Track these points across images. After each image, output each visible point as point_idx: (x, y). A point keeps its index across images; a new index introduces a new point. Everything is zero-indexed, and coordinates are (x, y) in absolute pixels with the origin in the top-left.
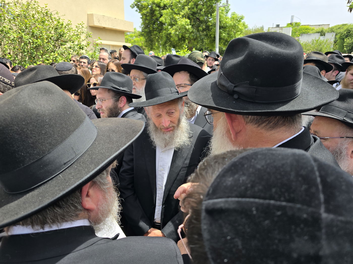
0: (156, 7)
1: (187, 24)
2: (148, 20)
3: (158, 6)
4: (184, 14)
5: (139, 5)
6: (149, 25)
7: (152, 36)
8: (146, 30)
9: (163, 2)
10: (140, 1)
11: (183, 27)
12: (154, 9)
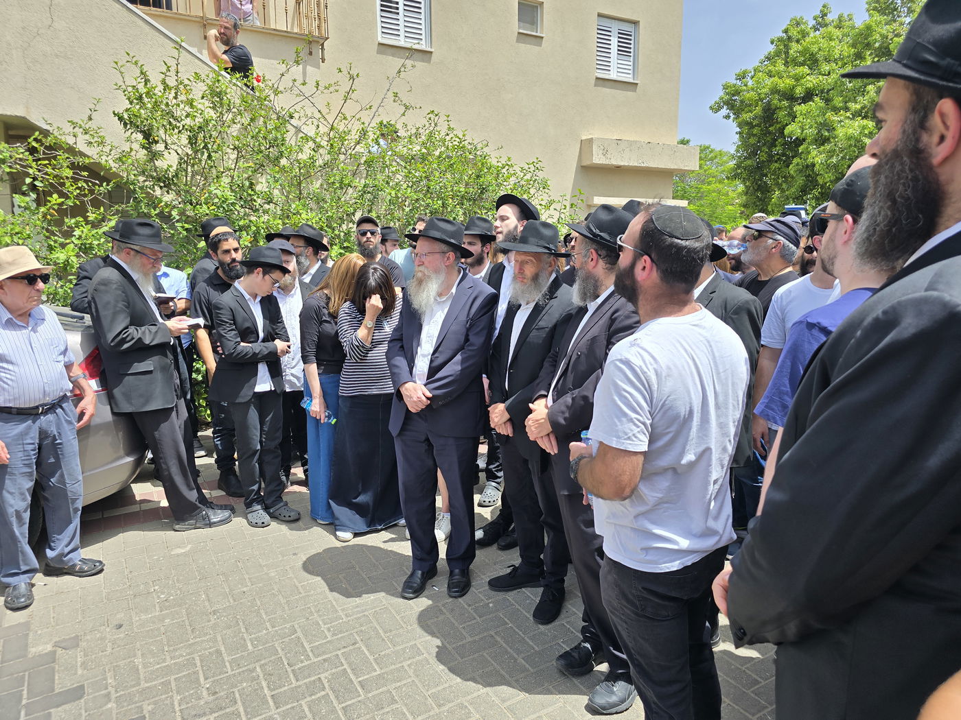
0: (780, 101)
1: (866, 132)
2: (755, 135)
3: (790, 97)
4: (863, 108)
5: (733, 103)
6: (759, 148)
7: (766, 175)
8: (749, 162)
9: (802, 85)
10: (737, 93)
11: (853, 142)
12: (773, 107)
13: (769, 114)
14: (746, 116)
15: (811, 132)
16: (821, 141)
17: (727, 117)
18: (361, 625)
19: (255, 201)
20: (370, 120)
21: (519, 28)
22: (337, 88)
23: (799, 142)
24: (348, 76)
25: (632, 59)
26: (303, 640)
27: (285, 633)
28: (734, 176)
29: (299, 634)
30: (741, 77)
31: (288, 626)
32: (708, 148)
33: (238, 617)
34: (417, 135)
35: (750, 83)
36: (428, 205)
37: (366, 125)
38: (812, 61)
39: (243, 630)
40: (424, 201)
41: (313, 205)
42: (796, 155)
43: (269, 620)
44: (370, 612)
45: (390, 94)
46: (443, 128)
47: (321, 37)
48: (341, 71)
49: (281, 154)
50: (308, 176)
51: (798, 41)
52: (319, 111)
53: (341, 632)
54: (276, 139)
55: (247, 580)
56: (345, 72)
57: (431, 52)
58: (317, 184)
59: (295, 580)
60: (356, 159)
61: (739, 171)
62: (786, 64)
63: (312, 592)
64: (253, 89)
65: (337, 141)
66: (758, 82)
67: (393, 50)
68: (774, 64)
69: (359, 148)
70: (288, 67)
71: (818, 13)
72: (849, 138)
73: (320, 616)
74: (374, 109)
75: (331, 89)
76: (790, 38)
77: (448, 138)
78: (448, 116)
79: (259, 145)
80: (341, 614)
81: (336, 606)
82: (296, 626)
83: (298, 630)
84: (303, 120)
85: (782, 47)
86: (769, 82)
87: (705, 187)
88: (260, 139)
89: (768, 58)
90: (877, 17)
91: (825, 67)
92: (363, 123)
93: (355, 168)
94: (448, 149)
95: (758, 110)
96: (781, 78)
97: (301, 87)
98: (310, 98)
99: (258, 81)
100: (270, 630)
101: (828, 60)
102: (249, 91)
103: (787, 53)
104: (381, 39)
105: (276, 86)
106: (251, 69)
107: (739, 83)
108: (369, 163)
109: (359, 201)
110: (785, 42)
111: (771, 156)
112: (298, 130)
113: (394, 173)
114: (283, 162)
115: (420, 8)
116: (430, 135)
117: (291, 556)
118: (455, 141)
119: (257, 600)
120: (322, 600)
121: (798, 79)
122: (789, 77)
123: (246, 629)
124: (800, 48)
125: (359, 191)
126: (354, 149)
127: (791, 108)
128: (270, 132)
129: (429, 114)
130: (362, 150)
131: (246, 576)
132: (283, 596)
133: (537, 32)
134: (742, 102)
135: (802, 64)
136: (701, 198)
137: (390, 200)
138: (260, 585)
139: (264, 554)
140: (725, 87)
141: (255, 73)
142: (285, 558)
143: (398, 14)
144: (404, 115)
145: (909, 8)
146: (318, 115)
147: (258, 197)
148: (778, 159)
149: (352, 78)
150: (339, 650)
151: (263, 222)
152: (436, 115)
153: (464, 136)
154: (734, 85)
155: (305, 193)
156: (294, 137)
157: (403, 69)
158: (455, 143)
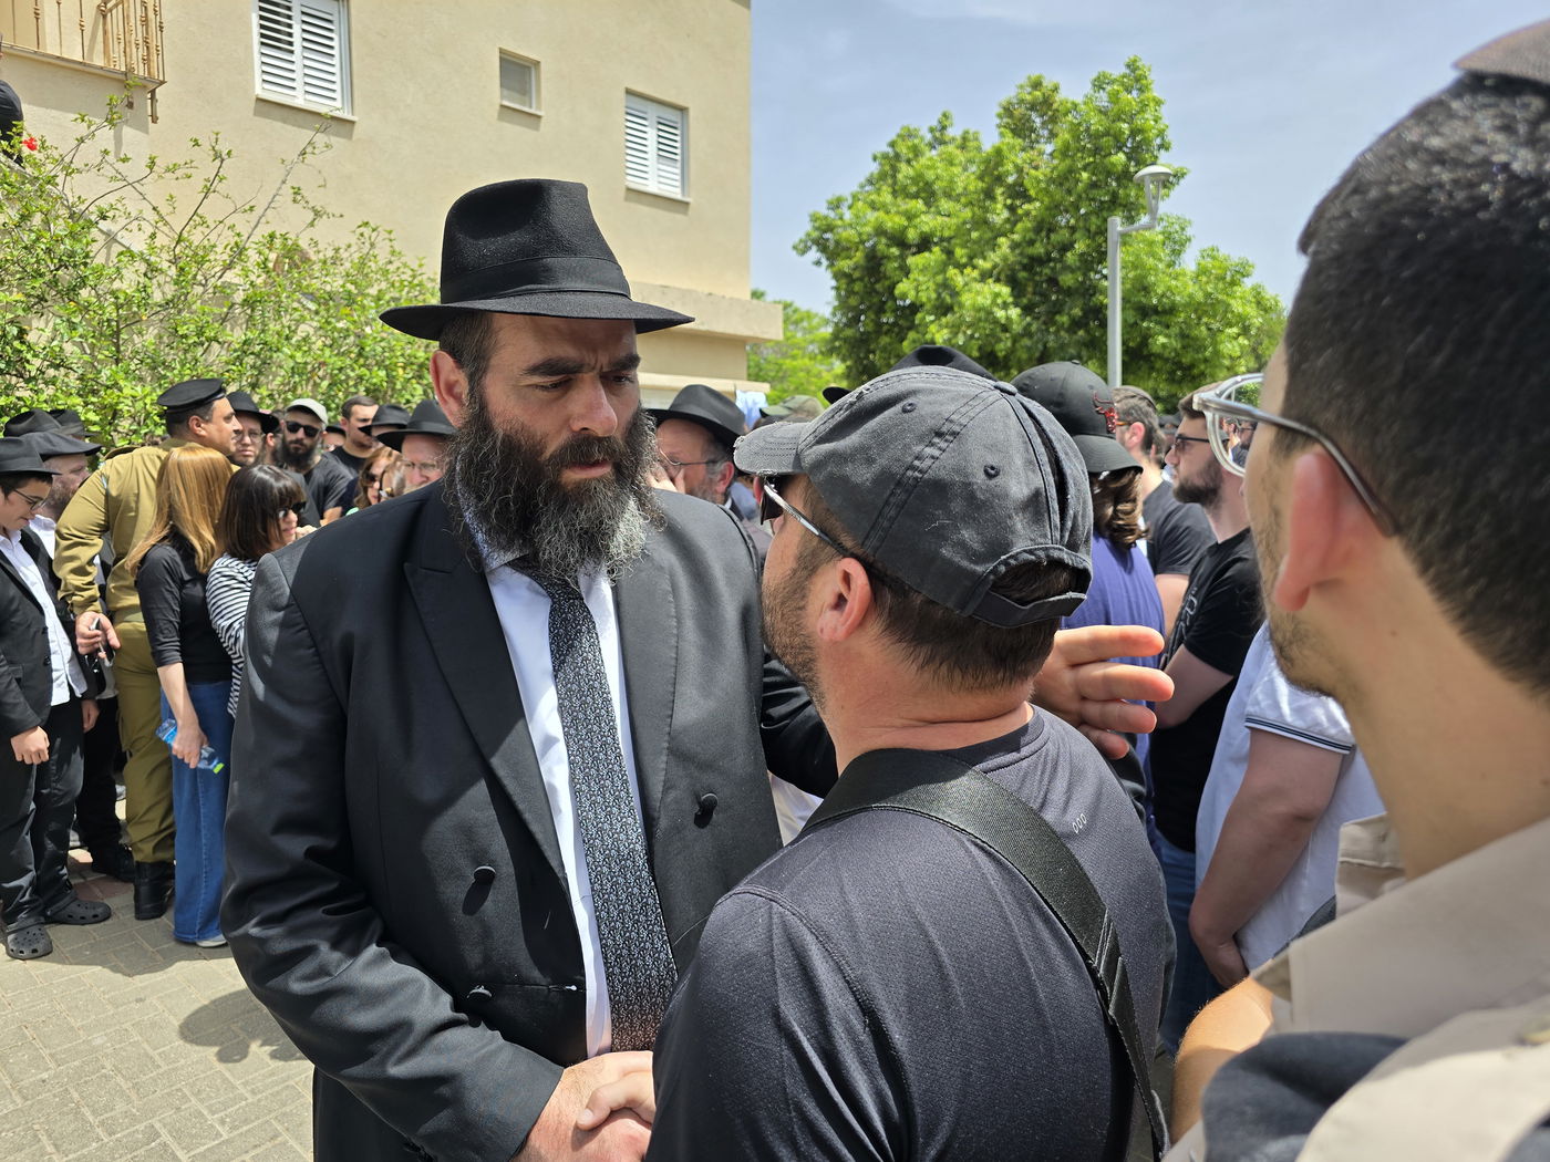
0: (888, 246)
1: (999, 301)
2: (857, 293)
3: (899, 240)
4: (995, 267)
5: (825, 243)
6: (863, 312)
7: (874, 352)
8: (849, 332)
9: (915, 227)
10: (830, 228)
11: (982, 314)
12: (879, 254)
13: (874, 263)
14: (845, 264)
15: (928, 295)
16: (943, 309)
17: (818, 263)
18: (284, 1105)
19: (28, 362)
20: (250, 230)
21: (502, 97)
22: (189, 171)
23: (915, 308)
24: (212, 153)
25: (679, 165)
26: (174, 1146)
27: (137, 1141)
28: (830, 350)
29: (165, 1137)
30: (836, 204)
31: (141, 1127)
32: (790, 305)
33: (36, 1127)
34: (336, 261)
35: (848, 215)
36: (360, 378)
37: (244, 238)
38: (928, 193)
39: (50, 1149)
40: (353, 370)
41: (145, 373)
42: (912, 327)
43: (102, 1123)
44: (297, 1079)
45: (287, 191)
46: (382, 253)
47: (150, 79)
48: (197, 144)
49: (83, 281)
50: (135, 320)
51: (908, 162)
52: (154, 209)
53: (246, 1121)
54: (72, 255)
55: (47, 1059)
56: (206, 144)
57: (353, 123)
58: (150, 336)
59: (145, 1045)
60: (228, 296)
61: (837, 344)
62: (894, 193)
63: (183, 1062)
64: (19, 160)
65: (189, 262)
66: (857, 217)
67: (285, 112)
68: (878, 191)
69: (229, 276)
70: (93, 128)
71: (934, 123)
72: (979, 310)
73: (202, 1101)
74: (258, 211)
75: (179, 173)
76: (897, 156)
77: (391, 268)
78: (390, 232)
79: (38, 262)
80: (243, 1091)
81: (231, 1078)
82: (158, 1126)
83: (163, 1132)
84: (122, 221)
85: (887, 168)
86: (872, 216)
87: (788, 363)
88: (39, 251)
89: (870, 182)
90: (1009, 139)
91: (945, 205)
92: (238, 235)
93: (225, 310)
94: (393, 285)
95: (859, 256)
96: (888, 212)
97: (119, 165)
98: (136, 185)
99: (32, 147)
100: (106, 1140)
101: (948, 195)
102: (12, 164)
103: (894, 177)
104: (260, 90)
105: (67, 160)
106: (15, 126)
107: (832, 214)
108: (249, 303)
109: (234, 368)
110: (891, 162)
111: (879, 325)
112: (111, 238)
113: (298, 322)
114: (84, 293)
115: (331, 47)
116: (363, 263)
117: (132, 1005)
118: (403, 273)
119: (72, 1091)
120: (203, 1072)
121: (910, 217)
122: (898, 213)
123: (56, 1146)
124: (911, 172)
125: (235, 351)
126: (220, 277)
127: (903, 258)
128: (60, 240)
129: (360, 227)
130: (236, 281)
131: (45, 1052)
132: (123, 1076)
133: (531, 107)
134: (837, 243)
135: (916, 196)
136: (782, 379)
137: (293, 368)
138: (76, 1063)
139: (77, 1007)
140: (814, 218)
141: (25, 133)
142: (120, 1009)
143: (292, 52)
144: (312, 224)
145: (1051, 132)
146: (153, 217)
147: (35, 356)
148: (889, 330)
149: (217, 156)
150: (247, 1152)
151: (45, 401)
152: (374, 230)
153: (421, 266)
154: (826, 218)
155: (127, 350)
156: (104, 251)
157: (309, 150)
158: (403, 277)
